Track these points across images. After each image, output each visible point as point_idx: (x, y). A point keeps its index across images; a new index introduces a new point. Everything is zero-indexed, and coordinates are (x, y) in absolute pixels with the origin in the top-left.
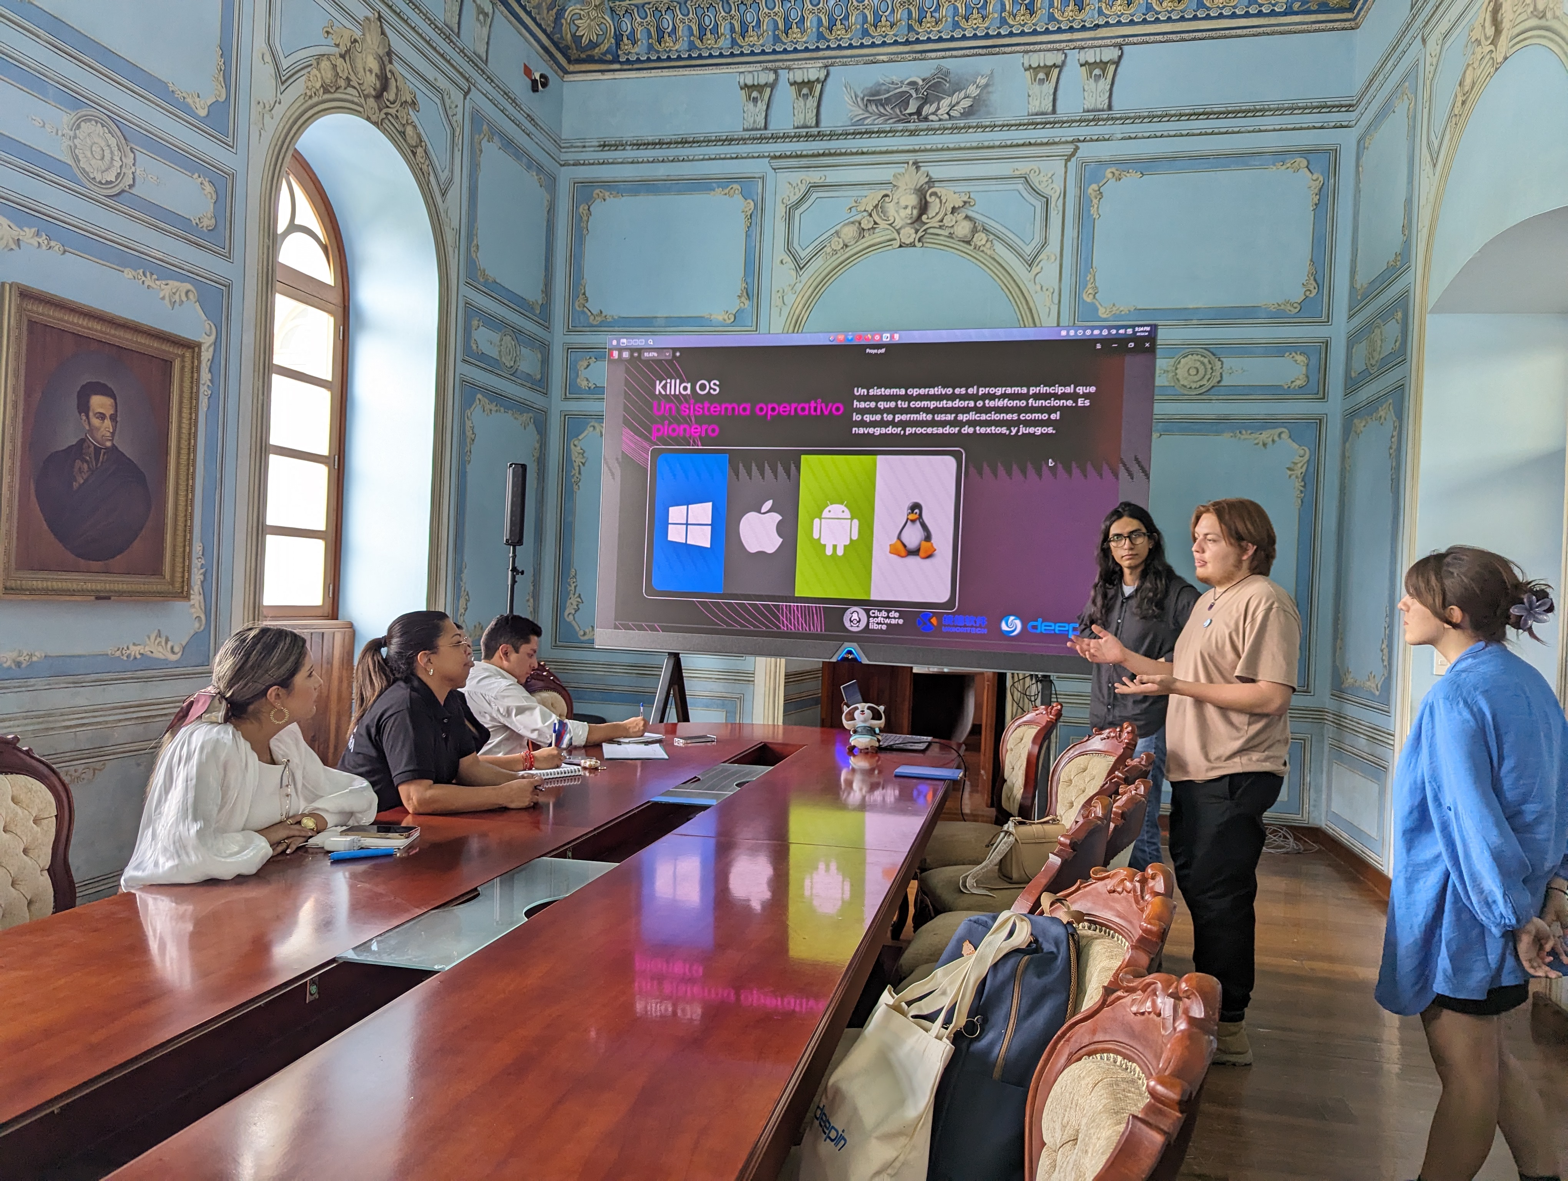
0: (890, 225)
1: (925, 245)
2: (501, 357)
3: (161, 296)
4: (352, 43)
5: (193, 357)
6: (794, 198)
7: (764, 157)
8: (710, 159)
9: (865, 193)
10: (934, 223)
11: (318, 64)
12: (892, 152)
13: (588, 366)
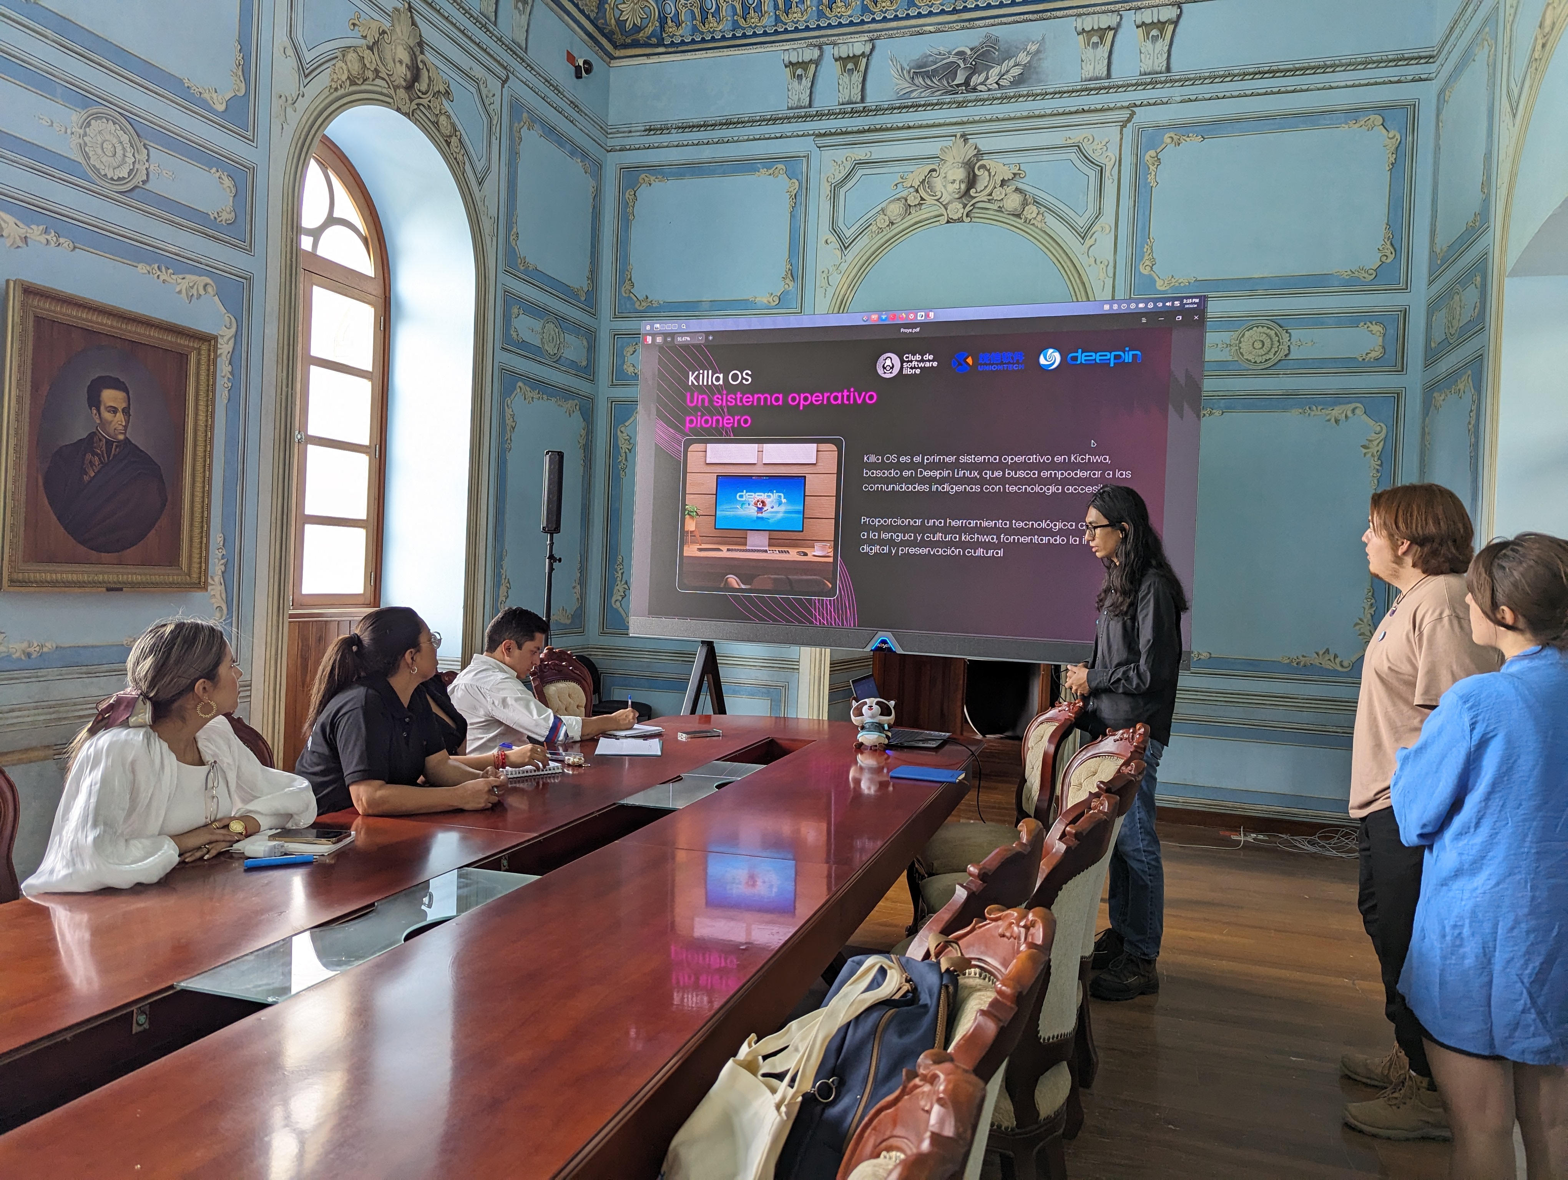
1: (973, 220)
2: (543, 343)
3: (178, 290)
4: (380, 35)
5: (209, 351)
6: (839, 177)
7: (809, 135)
8: (755, 139)
9: (911, 168)
10: (983, 196)
11: (344, 56)
12: (940, 125)
13: (634, 352)
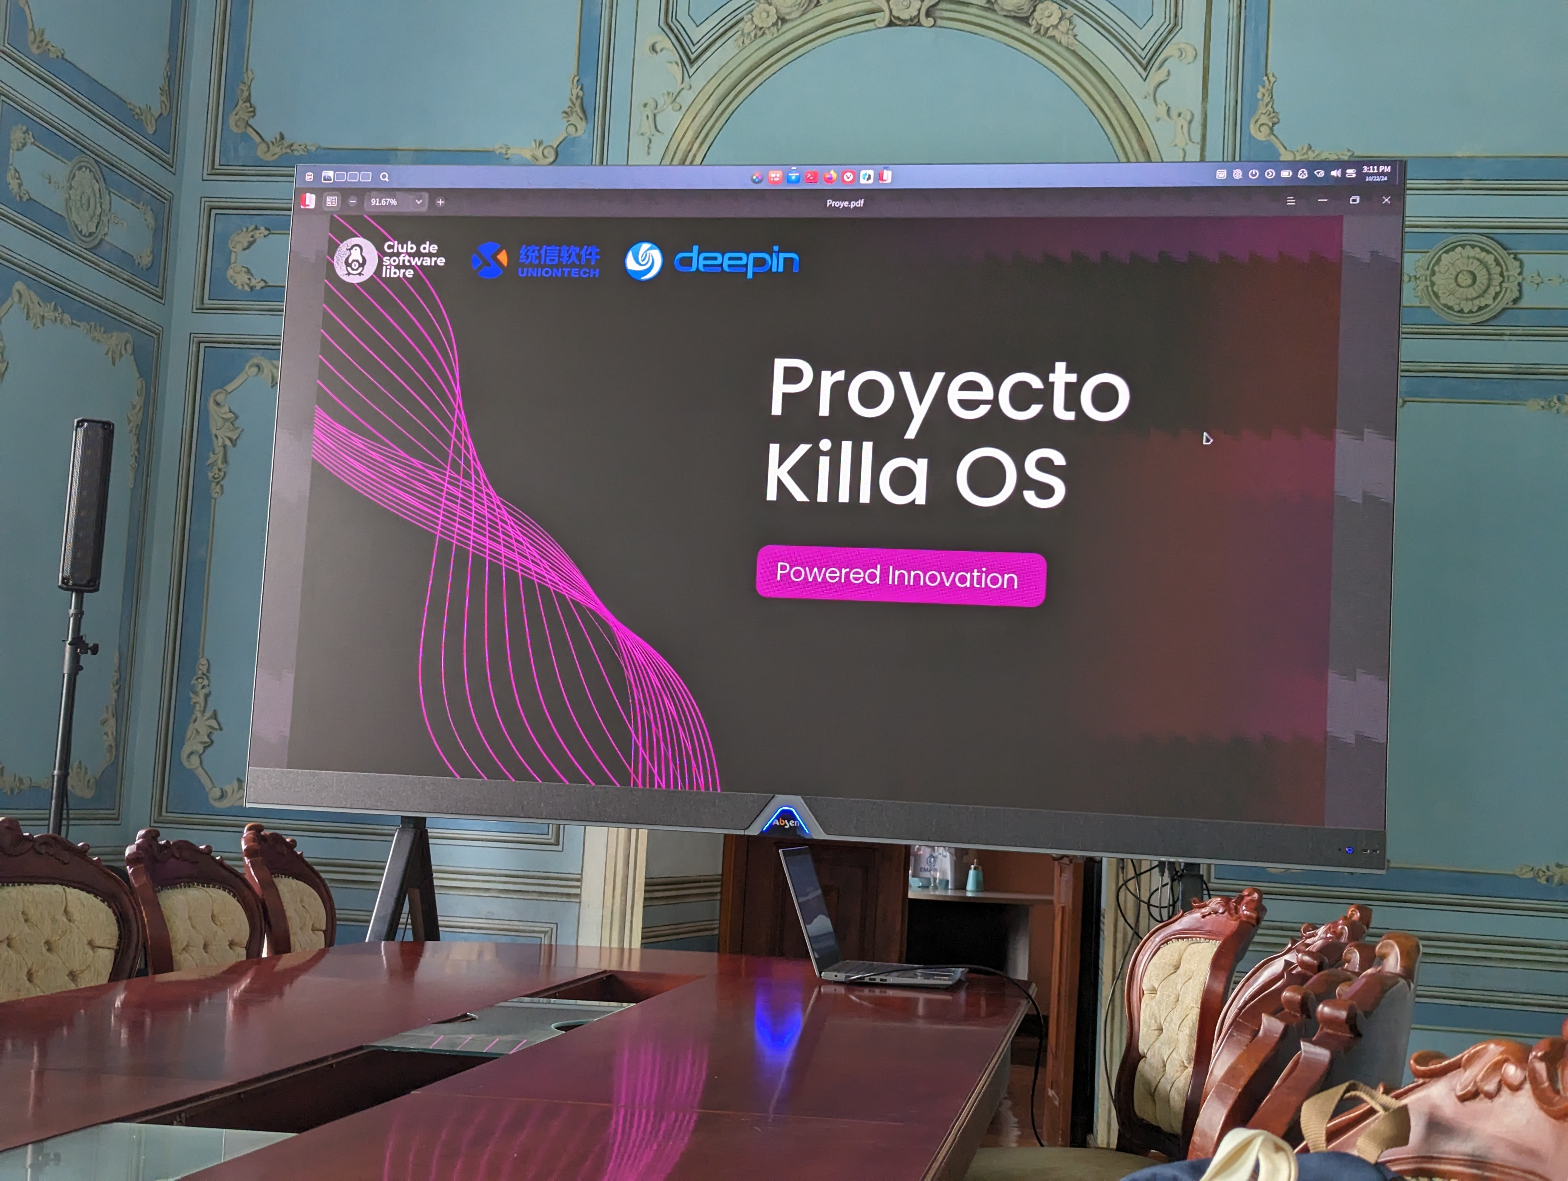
2: (68, 208)
13: (251, 244)
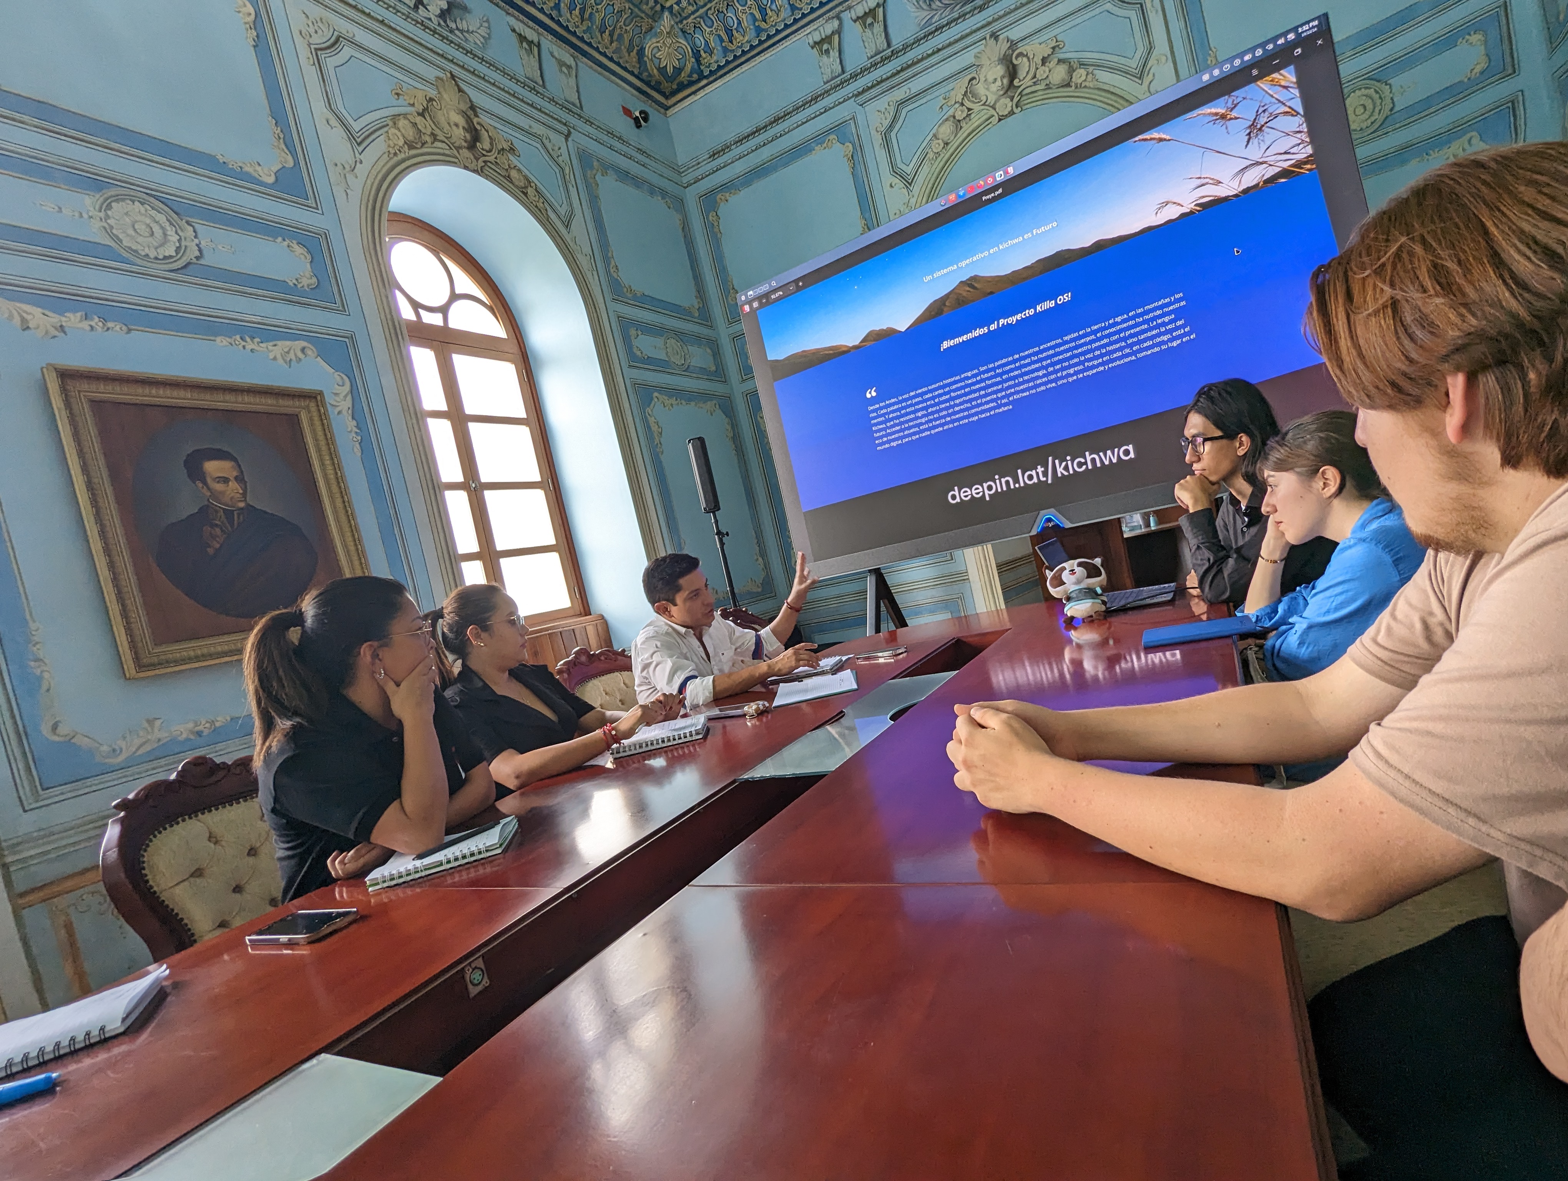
0: (984, 104)
1: (1024, 108)
2: (669, 357)
3: (271, 357)
4: (428, 102)
5: (318, 406)
6: (886, 123)
7: (849, 98)
9: (951, 86)
10: (1028, 82)
11: (395, 124)
12: (967, 35)
